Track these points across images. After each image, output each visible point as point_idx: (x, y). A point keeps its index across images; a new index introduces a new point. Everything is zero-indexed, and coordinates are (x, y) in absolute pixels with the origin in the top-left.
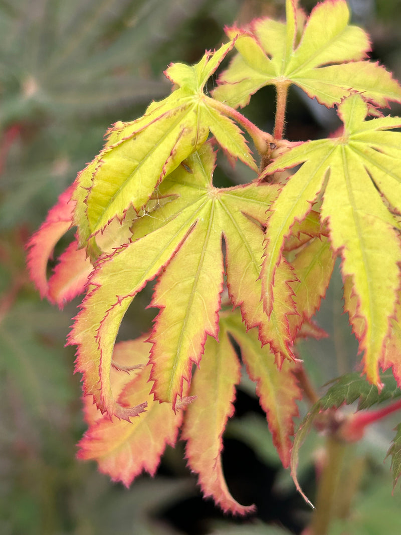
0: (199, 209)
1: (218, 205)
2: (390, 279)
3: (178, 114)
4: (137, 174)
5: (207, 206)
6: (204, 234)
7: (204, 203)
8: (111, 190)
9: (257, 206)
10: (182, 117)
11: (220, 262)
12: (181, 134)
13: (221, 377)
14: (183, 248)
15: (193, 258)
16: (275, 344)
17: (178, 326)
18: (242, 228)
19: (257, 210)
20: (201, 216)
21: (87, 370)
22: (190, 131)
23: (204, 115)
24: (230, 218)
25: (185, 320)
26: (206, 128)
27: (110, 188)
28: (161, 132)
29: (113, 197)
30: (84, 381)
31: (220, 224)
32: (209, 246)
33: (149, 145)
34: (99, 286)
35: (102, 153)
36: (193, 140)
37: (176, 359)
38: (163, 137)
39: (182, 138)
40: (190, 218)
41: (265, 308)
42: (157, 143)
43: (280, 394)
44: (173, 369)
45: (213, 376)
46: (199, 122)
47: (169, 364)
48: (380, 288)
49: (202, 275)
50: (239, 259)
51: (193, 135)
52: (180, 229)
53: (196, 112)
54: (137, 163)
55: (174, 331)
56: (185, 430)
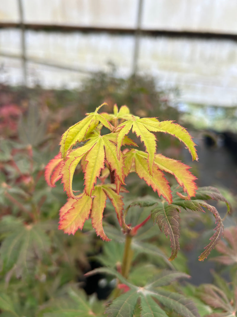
0: (97, 140)
1: (102, 139)
2: (153, 144)
3: (91, 117)
4: (79, 133)
5: (99, 139)
6: (99, 145)
8: (72, 138)
9: (113, 138)
11: (104, 152)
12: (92, 121)
14: (93, 148)
15: (96, 151)
17: (92, 168)
18: (109, 144)
19: (113, 139)
20: (98, 141)
21: (65, 182)
22: (94, 120)
23: (98, 117)
24: (106, 142)
25: (94, 167)
26: (98, 120)
28: (86, 122)
29: (72, 140)
30: (64, 186)
31: (103, 143)
32: (100, 148)
33: (83, 125)
34: (69, 158)
35: (69, 129)
36: (95, 123)
37: (92, 179)
38: (86, 123)
39: (92, 122)
42: (85, 125)
43: (118, 204)
44: (90, 182)
46: (96, 118)
47: (90, 180)
48: (151, 146)
49: (99, 155)
50: (109, 152)
51: (95, 121)
52: (91, 145)
53: (95, 116)
54: (79, 130)
55: (91, 170)
56: (91, 216)
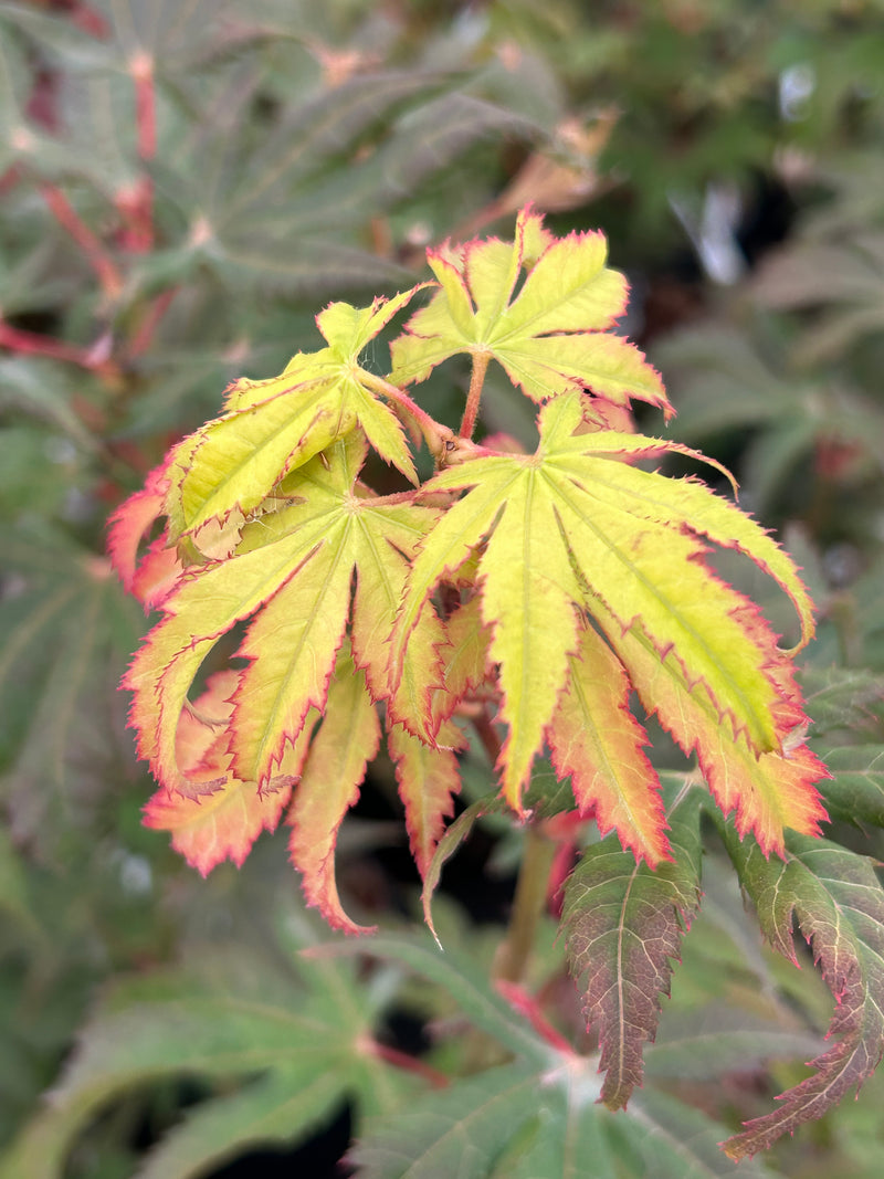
0: (329, 525)
1: (355, 524)
2: (553, 673)
3: (317, 388)
4: (252, 463)
5: (340, 523)
6: (330, 562)
7: (337, 518)
9: (407, 534)
10: (320, 394)
11: (345, 605)
12: (316, 418)
13: (353, 746)
14: (296, 579)
15: (308, 594)
16: (411, 725)
17: (277, 684)
18: (384, 560)
19: (407, 539)
20: (329, 537)
21: (145, 727)
22: (329, 415)
23: (352, 395)
24: (369, 544)
25: (285, 677)
26: (353, 413)
27: (212, 474)
28: (291, 411)
29: (216, 488)
30: (138, 740)
31: (353, 552)
32: (334, 579)
33: (273, 425)
34: (173, 615)
35: (208, 425)
36: (332, 428)
37: (267, 728)
38: (293, 417)
39: (317, 424)
40: (314, 537)
41: (389, 682)
42: (284, 424)
43: (432, 780)
44: (261, 741)
45: (343, 741)
46: (343, 405)
47: (257, 735)
48: (538, 684)
49: (318, 620)
50: (371, 603)
51: (334, 421)
52: (297, 550)
53: (341, 389)
54: (253, 448)
55: (269, 691)
56: (292, 811)
